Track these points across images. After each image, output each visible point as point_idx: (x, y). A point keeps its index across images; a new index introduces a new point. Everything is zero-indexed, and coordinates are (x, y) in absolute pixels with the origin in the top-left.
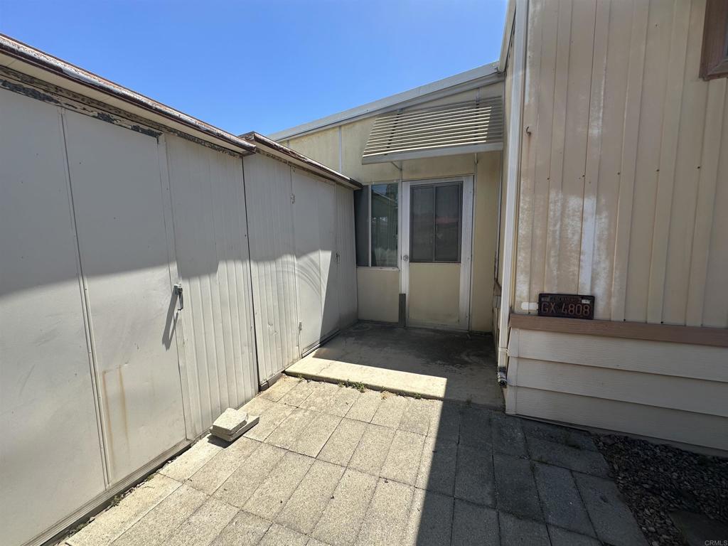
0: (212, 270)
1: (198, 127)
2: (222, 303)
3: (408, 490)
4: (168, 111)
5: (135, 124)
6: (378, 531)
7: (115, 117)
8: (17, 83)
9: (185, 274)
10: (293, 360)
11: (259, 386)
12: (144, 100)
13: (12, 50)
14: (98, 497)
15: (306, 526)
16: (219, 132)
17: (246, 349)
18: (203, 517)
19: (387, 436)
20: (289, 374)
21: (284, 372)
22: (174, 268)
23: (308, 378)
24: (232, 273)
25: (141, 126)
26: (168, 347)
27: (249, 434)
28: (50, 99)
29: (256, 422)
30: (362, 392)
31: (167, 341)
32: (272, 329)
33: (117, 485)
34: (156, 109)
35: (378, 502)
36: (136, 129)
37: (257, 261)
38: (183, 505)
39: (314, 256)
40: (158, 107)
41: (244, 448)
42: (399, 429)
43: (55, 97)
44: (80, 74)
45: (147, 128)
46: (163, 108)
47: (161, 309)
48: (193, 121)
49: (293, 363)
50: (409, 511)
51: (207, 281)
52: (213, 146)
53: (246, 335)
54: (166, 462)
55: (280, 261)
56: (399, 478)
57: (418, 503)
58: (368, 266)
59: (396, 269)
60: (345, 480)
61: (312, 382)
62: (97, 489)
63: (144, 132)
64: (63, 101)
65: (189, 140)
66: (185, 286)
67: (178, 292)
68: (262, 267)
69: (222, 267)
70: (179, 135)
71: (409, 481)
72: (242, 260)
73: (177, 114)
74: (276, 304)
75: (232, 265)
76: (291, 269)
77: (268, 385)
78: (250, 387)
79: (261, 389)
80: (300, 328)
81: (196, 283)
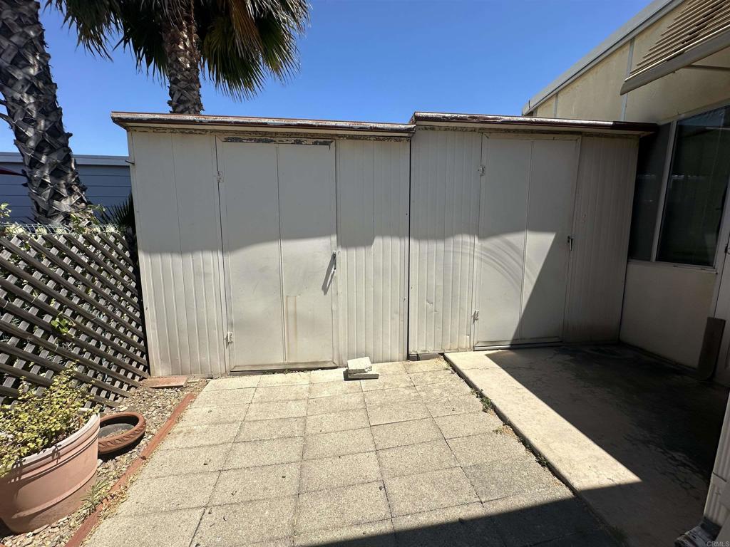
0: (368, 242)
1: (352, 127)
2: (376, 272)
3: (383, 512)
4: (328, 124)
5: (315, 140)
6: (325, 505)
7: (303, 139)
8: (258, 138)
9: (345, 243)
10: (459, 347)
11: (408, 354)
12: (310, 122)
13: (248, 123)
14: (279, 365)
15: (309, 454)
16: (372, 125)
17: (397, 317)
18: (292, 405)
19: (441, 462)
20: (446, 359)
21: (442, 354)
22: (334, 238)
23: (455, 369)
24: (388, 249)
25: (319, 140)
26: (325, 293)
27: (363, 382)
28: (272, 141)
29: (375, 377)
30: (485, 411)
31: (325, 289)
32: (431, 307)
33: (289, 364)
34: (319, 126)
35: (354, 491)
36: (315, 143)
37: (419, 238)
38: (297, 393)
39: (515, 238)
40: (320, 124)
41: (351, 387)
42: (464, 469)
43: (274, 139)
44: (276, 122)
45: (322, 140)
46: (323, 124)
47: (323, 267)
48: (347, 124)
49: (458, 350)
50: (359, 524)
51: (362, 251)
52: (378, 139)
53: (399, 305)
54: (318, 369)
55: (451, 241)
56: (393, 498)
57: (371, 530)
58: (648, 259)
59: (706, 271)
60: (361, 456)
61: (456, 375)
62: (278, 359)
63: (321, 144)
64: (277, 139)
65: (356, 139)
66: (342, 254)
67: (334, 257)
69: (378, 241)
70: (347, 138)
71: (397, 508)
72: (399, 235)
73: (333, 124)
74: (441, 283)
75: (388, 241)
76: (467, 250)
77: (418, 358)
78: (398, 352)
79: (409, 358)
80: (475, 318)
81: (353, 252)
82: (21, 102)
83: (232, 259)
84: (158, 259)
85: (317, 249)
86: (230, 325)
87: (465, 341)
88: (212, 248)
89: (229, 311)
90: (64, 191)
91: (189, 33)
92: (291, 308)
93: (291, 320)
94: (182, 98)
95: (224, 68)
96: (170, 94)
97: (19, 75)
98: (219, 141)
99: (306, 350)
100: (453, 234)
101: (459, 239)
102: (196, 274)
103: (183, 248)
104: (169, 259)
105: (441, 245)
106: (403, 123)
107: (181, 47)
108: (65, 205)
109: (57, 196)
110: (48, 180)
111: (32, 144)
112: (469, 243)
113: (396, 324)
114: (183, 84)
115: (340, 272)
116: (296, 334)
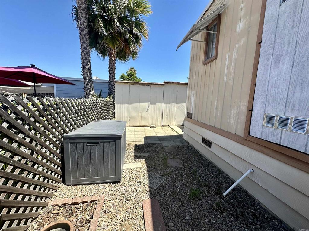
0: (155, 104)
2: (157, 109)
5: (147, 85)
7: (145, 85)
9: (151, 104)
21: (169, 126)
22: (149, 103)
24: (159, 105)
27: (153, 128)
31: (147, 112)
32: (167, 116)
37: (165, 103)
41: (151, 129)
47: (147, 108)
49: (172, 125)
51: (154, 105)
52: (158, 85)
53: (161, 115)
62: (138, 124)
65: (154, 85)
66: (150, 106)
67: (149, 106)
68: (166, 105)
69: (157, 104)
70: (152, 85)
72: (161, 103)
74: (169, 112)
75: (159, 104)
76: (174, 106)
77: (164, 126)
78: (160, 125)
79: (162, 126)
80: (175, 119)
81: (152, 105)
82: (87, 72)
83: (130, 105)
84: (118, 105)
85: (146, 104)
86: (130, 117)
87: (173, 123)
88: (128, 104)
89: (130, 115)
90: (92, 90)
91: (114, 52)
92: (141, 115)
93: (141, 117)
94: (112, 67)
95: (119, 56)
96: (109, 66)
97: (87, 67)
98: (130, 85)
99: (143, 123)
100: (171, 103)
101: (172, 104)
102: (124, 108)
103: (122, 103)
104: (120, 105)
105: (169, 105)
106: (162, 82)
107: (113, 56)
108: (92, 93)
109: (90, 91)
110: (89, 88)
111: (87, 80)
112: (174, 105)
113: (160, 119)
114: (112, 64)
115: (150, 109)
116: (141, 119)
